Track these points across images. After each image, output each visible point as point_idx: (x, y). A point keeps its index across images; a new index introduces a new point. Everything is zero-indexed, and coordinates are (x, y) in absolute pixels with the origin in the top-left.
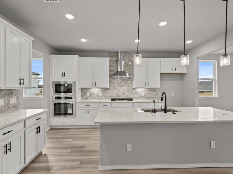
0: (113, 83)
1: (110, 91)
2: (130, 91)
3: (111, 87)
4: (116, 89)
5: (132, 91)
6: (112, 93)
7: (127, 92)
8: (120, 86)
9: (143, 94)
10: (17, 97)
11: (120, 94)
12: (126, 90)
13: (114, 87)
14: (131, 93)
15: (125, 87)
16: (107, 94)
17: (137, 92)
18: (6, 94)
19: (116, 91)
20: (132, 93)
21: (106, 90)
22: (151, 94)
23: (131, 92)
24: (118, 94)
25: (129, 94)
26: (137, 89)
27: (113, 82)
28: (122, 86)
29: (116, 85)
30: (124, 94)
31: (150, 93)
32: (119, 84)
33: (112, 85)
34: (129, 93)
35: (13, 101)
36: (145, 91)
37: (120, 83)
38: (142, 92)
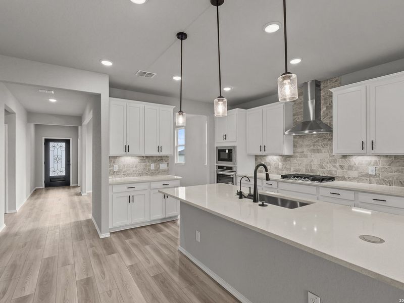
0: (302, 146)
1: (295, 160)
2: (335, 161)
3: (297, 152)
4: (306, 157)
5: (340, 162)
6: (299, 165)
7: (329, 164)
8: (314, 151)
9: (371, 170)
10: (168, 163)
11: (315, 167)
12: (327, 160)
13: (303, 152)
14: (338, 167)
15: (325, 152)
16: (291, 166)
17: (353, 164)
18: (156, 160)
19: (305, 161)
20: (342, 167)
21: (288, 159)
22: (397, 171)
23: (337, 165)
24: (311, 167)
25: (334, 169)
26: (354, 157)
27: (301, 143)
28: (318, 151)
29: (305, 150)
30: (322, 167)
31: (394, 168)
32: (312, 147)
33: (299, 150)
34: (335, 166)
35: (163, 166)
36: (376, 163)
37: (314, 145)
38: (369, 164)
